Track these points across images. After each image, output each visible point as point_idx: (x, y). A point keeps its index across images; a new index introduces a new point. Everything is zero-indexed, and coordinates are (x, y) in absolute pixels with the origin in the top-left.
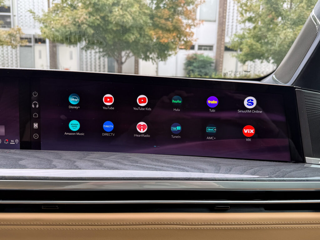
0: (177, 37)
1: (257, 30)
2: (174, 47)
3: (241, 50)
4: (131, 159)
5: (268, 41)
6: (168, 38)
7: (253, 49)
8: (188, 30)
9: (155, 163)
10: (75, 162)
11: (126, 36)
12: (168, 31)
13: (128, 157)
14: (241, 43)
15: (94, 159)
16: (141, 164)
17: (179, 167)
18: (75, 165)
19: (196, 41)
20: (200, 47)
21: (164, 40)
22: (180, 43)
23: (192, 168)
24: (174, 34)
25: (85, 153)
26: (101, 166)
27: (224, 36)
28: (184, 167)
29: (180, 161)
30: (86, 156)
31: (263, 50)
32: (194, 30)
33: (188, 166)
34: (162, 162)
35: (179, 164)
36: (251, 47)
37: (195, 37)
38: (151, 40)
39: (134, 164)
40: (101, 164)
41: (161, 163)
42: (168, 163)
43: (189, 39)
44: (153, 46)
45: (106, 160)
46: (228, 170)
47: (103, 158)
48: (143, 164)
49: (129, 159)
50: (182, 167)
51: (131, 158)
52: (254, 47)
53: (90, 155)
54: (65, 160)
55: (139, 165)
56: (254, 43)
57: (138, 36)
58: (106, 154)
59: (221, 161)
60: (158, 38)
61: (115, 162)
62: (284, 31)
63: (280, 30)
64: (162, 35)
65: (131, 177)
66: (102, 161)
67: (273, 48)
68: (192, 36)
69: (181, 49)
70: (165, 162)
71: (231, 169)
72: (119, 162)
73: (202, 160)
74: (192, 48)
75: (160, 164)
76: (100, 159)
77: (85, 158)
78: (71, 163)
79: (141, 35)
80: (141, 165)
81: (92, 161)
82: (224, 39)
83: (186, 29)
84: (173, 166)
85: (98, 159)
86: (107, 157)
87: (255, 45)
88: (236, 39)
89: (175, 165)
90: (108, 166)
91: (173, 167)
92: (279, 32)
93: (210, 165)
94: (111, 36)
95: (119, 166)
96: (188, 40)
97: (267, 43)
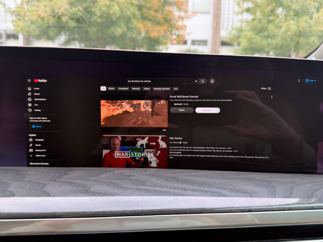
0: (168, 30)
1: (256, 22)
2: (165, 41)
3: (239, 44)
4: (133, 178)
5: (269, 34)
6: (158, 32)
7: (252, 43)
8: (180, 23)
9: (172, 185)
10: (45, 185)
11: (112, 29)
12: (159, 24)
13: (128, 175)
14: (239, 37)
15: (75, 181)
16: (151, 186)
17: (210, 189)
18: (44, 191)
19: (189, 34)
20: (194, 42)
21: (154, 34)
22: (171, 37)
23: (232, 190)
24: (165, 27)
25: (62, 170)
26: (87, 192)
27: (219, 30)
28: (220, 190)
29: (210, 180)
30: (62, 175)
31: (264, 44)
32: (186, 22)
33: (225, 189)
34: (182, 181)
35: (210, 185)
36: (250, 40)
37: (188, 30)
38: (139, 34)
39: (140, 187)
40: (87, 188)
41: (182, 183)
42: (193, 183)
43: (181, 32)
44: (142, 41)
45: (95, 181)
46: (287, 192)
47: (90, 178)
48: (154, 186)
49: (131, 178)
50: (215, 190)
51: (133, 176)
52: (254, 41)
53: (69, 174)
54: (29, 182)
55: (147, 188)
56: (254, 36)
57: (125, 29)
58: (94, 171)
59: (271, 178)
60: (147, 32)
61: (109, 184)
62: (287, 23)
63: (281, 22)
64: (151, 29)
65: (137, 209)
66: (87, 183)
67: (275, 41)
68: (185, 30)
69: (173, 44)
70: (187, 182)
71: (291, 190)
72: (115, 184)
73: (242, 176)
74: (185, 43)
75: (181, 185)
76: (85, 180)
77: (61, 178)
78: (39, 188)
79: (128, 28)
80: (151, 188)
81: (72, 184)
82: (219, 33)
83: (177, 21)
84: (202, 188)
85: (81, 179)
86: (96, 176)
87: (254, 38)
88: (234, 32)
89: (204, 187)
90: (99, 192)
91: (201, 191)
92: (282, 24)
93: (258, 185)
94: (95, 30)
95: (116, 191)
96: (181, 34)
97: (268, 37)
